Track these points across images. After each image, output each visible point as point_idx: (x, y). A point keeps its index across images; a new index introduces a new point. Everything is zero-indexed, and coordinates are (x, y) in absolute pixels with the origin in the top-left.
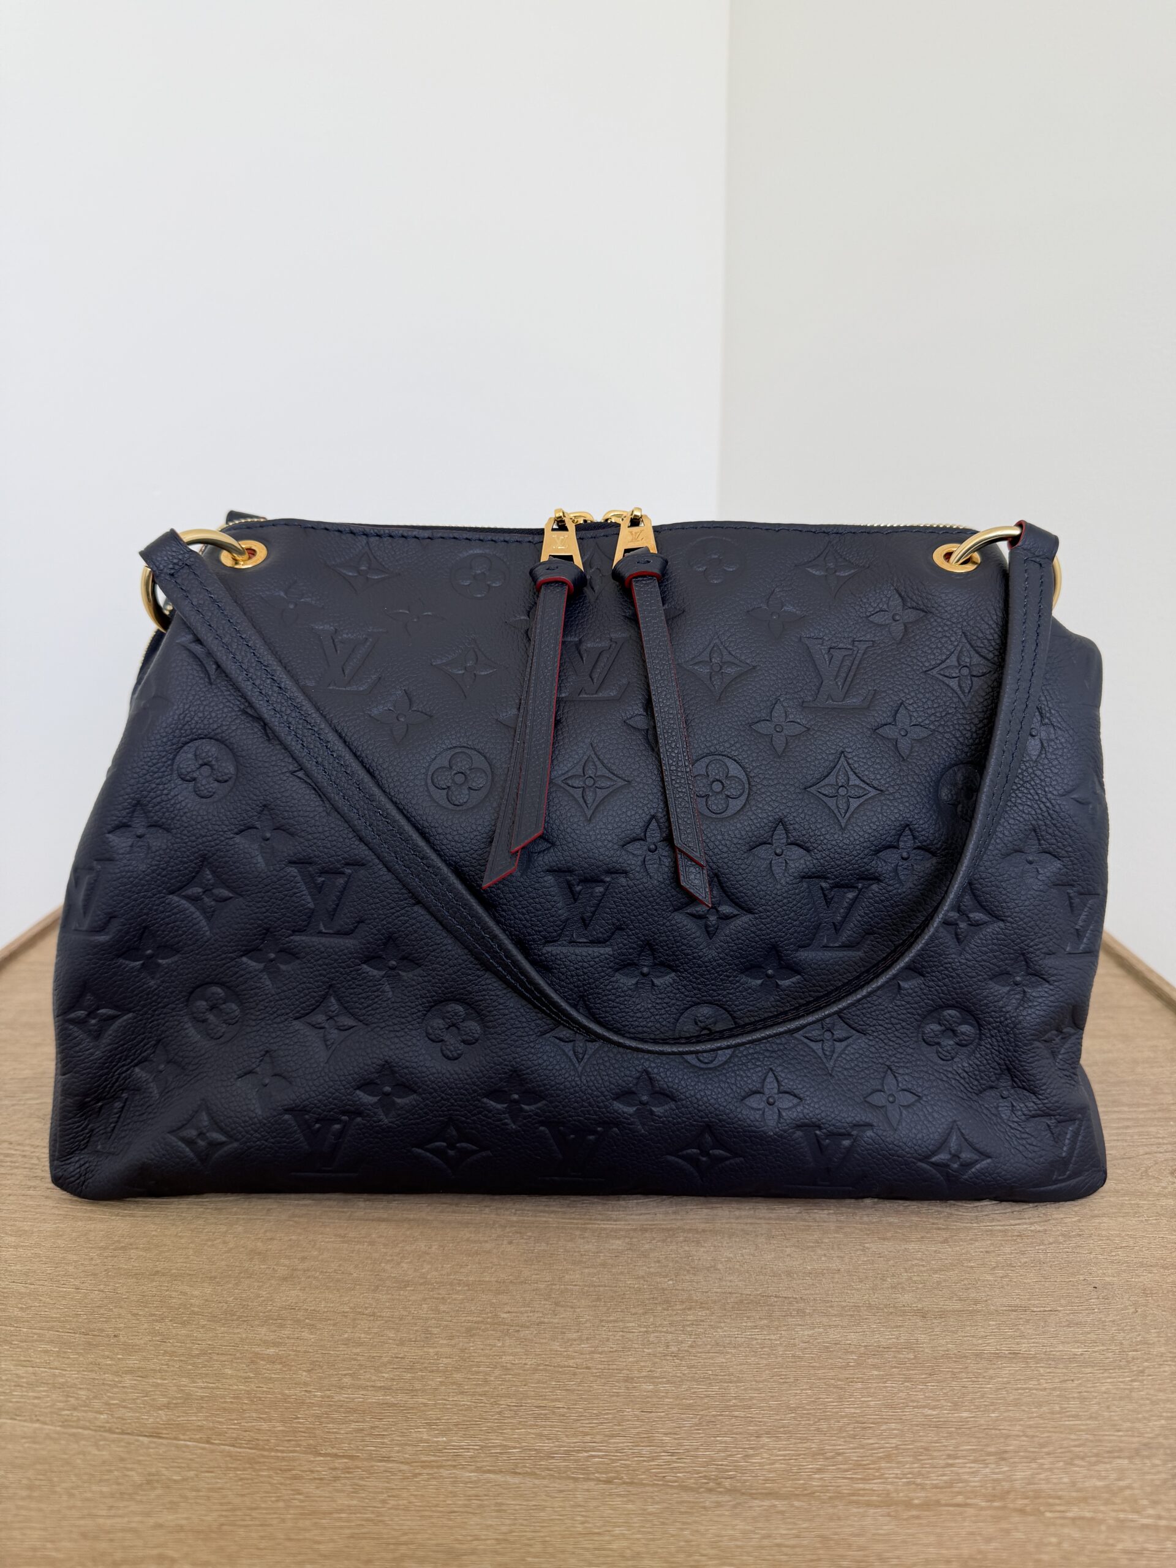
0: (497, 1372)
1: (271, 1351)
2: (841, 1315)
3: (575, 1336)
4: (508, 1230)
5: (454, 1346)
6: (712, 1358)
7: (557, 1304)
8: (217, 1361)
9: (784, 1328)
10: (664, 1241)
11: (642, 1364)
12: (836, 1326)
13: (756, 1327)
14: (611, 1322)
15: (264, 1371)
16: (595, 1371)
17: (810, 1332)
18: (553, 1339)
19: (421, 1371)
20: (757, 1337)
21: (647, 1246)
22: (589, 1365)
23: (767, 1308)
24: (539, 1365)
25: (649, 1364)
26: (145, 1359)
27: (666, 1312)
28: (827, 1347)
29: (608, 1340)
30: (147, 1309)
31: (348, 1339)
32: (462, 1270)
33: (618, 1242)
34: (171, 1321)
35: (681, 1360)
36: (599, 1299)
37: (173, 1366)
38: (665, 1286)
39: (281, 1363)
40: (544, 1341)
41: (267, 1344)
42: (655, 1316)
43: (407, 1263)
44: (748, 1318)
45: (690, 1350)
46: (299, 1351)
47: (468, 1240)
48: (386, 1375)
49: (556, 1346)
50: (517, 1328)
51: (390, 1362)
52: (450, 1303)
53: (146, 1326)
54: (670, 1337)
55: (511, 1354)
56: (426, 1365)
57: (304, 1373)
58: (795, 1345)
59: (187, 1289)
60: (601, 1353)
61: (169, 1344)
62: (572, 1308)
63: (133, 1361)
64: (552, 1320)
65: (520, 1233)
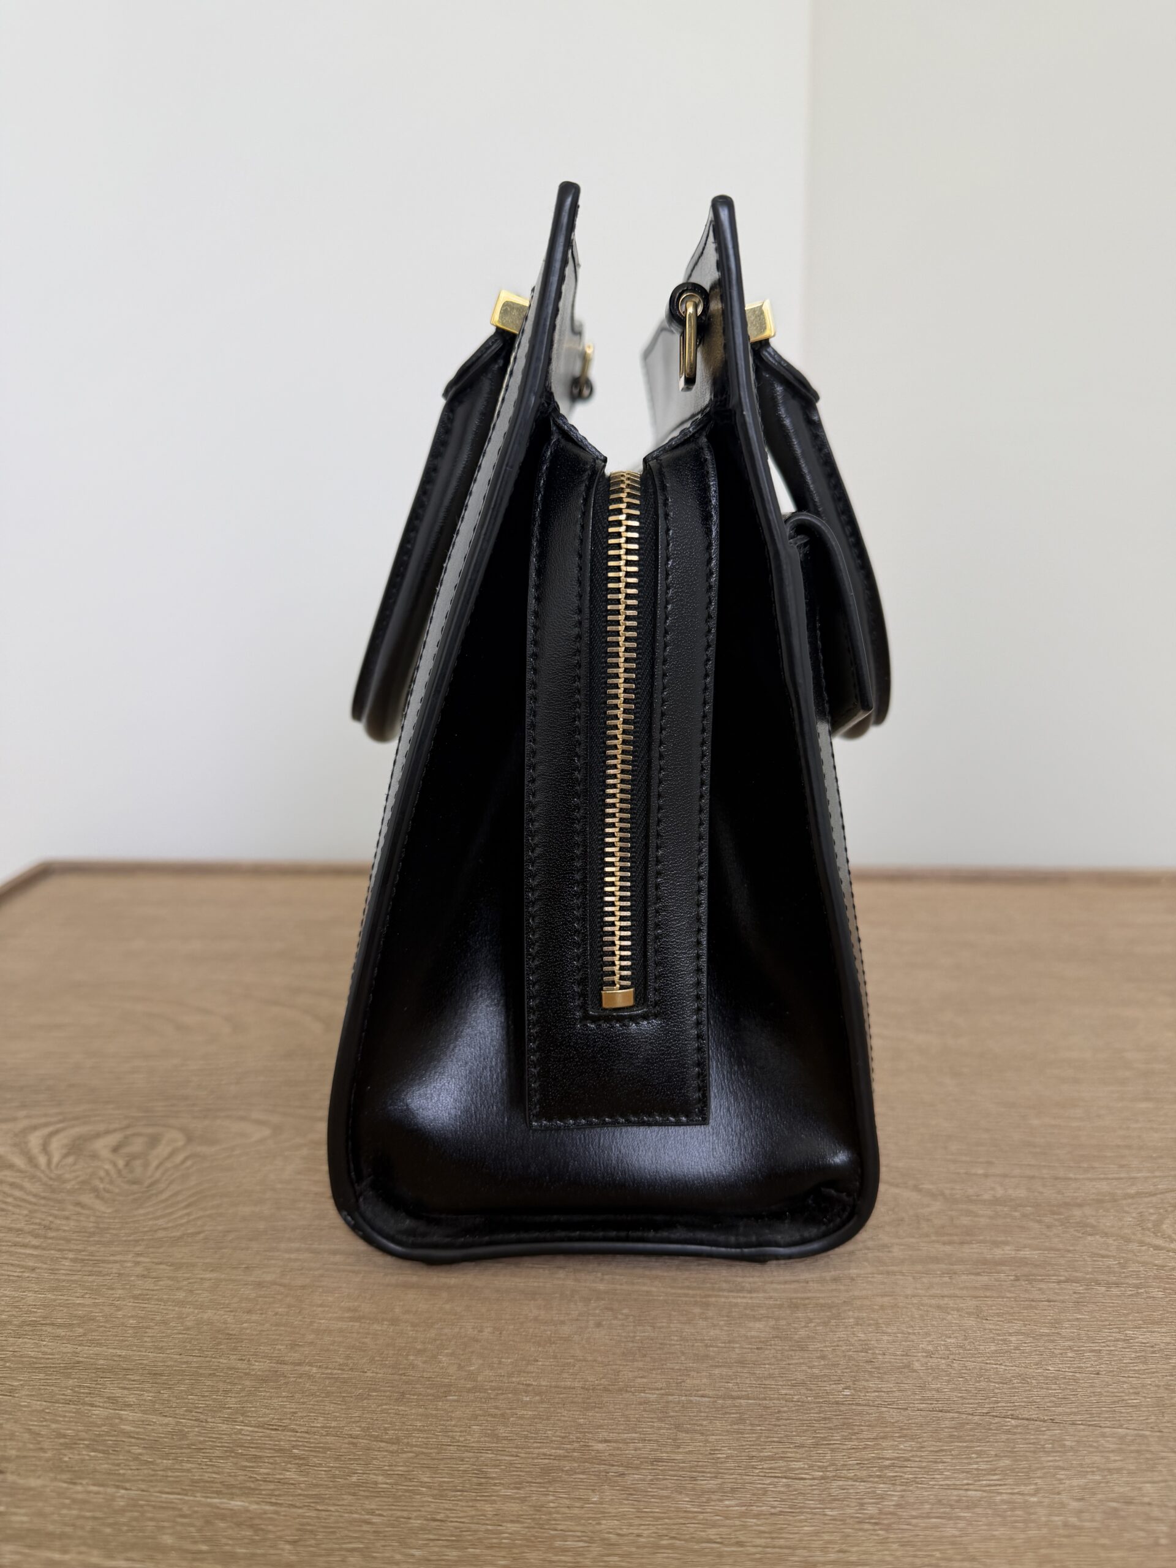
0: (596, 1549)
1: (237, 1504)
2: (1120, 1451)
3: (713, 1484)
4: (593, 1304)
5: (523, 1500)
6: (936, 1527)
7: (678, 1427)
8: (152, 1519)
9: (1039, 1473)
10: (825, 1324)
11: (826, 1537)
12: (1119, 1470)
13: (992, 1471)
14: (762, 1459)
15: (224, 1541)
16: (753, 1550)
17: (1082, 1482)
18: (680, 1490)
19: (474, 1546)
20: (1002, 1489)
21: (803, 1333)
22: (743, 1539)
23: (1004, 1437)
24: (661, 1537)
25: (836, 1537)
26: (41, 1514)
27: (850, 1444)
28: (1116, 1510)
29: (765, 1492)
30: (54, 1426)
31: (357, 1485)
32: (530, 1368)
33: (758, 1325)
34: (87, 1446)
35: (886, 1530)
36: (741, 1421)
37: (82, 1528)
38: (840, 1398)
39: (251, 1526)
40: (665, 1493)
41: (229, 1490)
42: (833, 1450)
43: (447, 1355)
44: (979, 1454)
45: (900, 1512)
46: (281, 1505)
47: (536, 1319)
48: (417, 1553)
49: (684, 1501)
50: (621, 1469)
51: (422, 1528)
52: (513, 1424)
53: (49, 1454)
54: (862, 1487)
55: (614, 1517)
56: (481, 1535)
57: (288, 1547)
58: (1063, 1505)
59: (118, 1393)
60: (757, 1516)
61: (79, 1488)
62: (702, 1434)
63: (20, 1518)
64: (673, 1456)
65: (611, 1309)
